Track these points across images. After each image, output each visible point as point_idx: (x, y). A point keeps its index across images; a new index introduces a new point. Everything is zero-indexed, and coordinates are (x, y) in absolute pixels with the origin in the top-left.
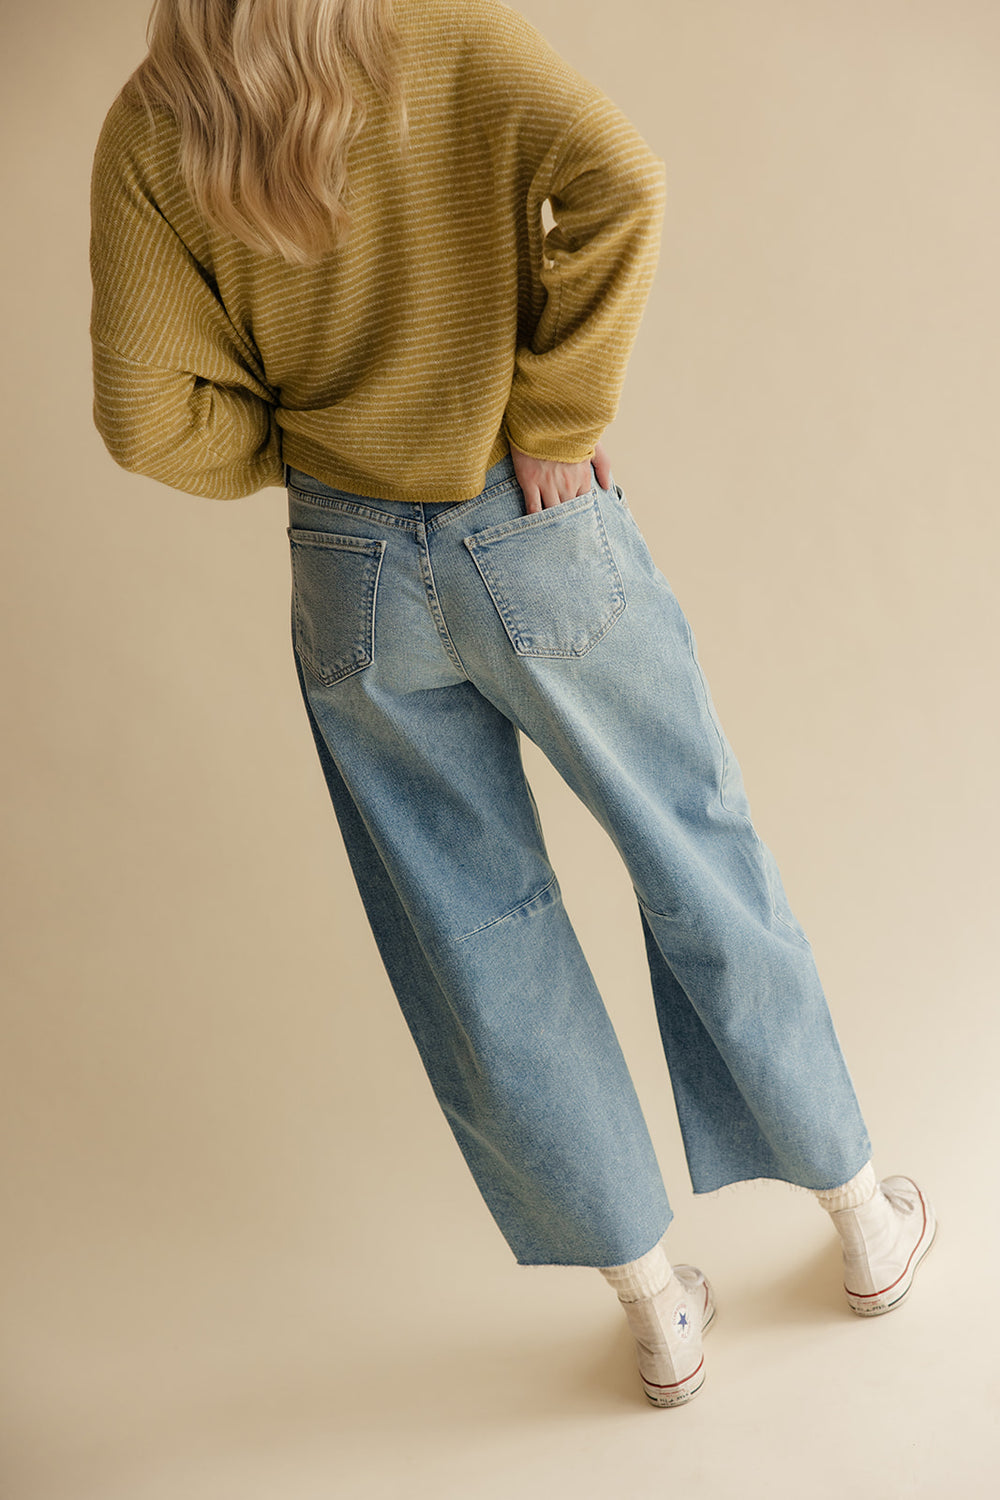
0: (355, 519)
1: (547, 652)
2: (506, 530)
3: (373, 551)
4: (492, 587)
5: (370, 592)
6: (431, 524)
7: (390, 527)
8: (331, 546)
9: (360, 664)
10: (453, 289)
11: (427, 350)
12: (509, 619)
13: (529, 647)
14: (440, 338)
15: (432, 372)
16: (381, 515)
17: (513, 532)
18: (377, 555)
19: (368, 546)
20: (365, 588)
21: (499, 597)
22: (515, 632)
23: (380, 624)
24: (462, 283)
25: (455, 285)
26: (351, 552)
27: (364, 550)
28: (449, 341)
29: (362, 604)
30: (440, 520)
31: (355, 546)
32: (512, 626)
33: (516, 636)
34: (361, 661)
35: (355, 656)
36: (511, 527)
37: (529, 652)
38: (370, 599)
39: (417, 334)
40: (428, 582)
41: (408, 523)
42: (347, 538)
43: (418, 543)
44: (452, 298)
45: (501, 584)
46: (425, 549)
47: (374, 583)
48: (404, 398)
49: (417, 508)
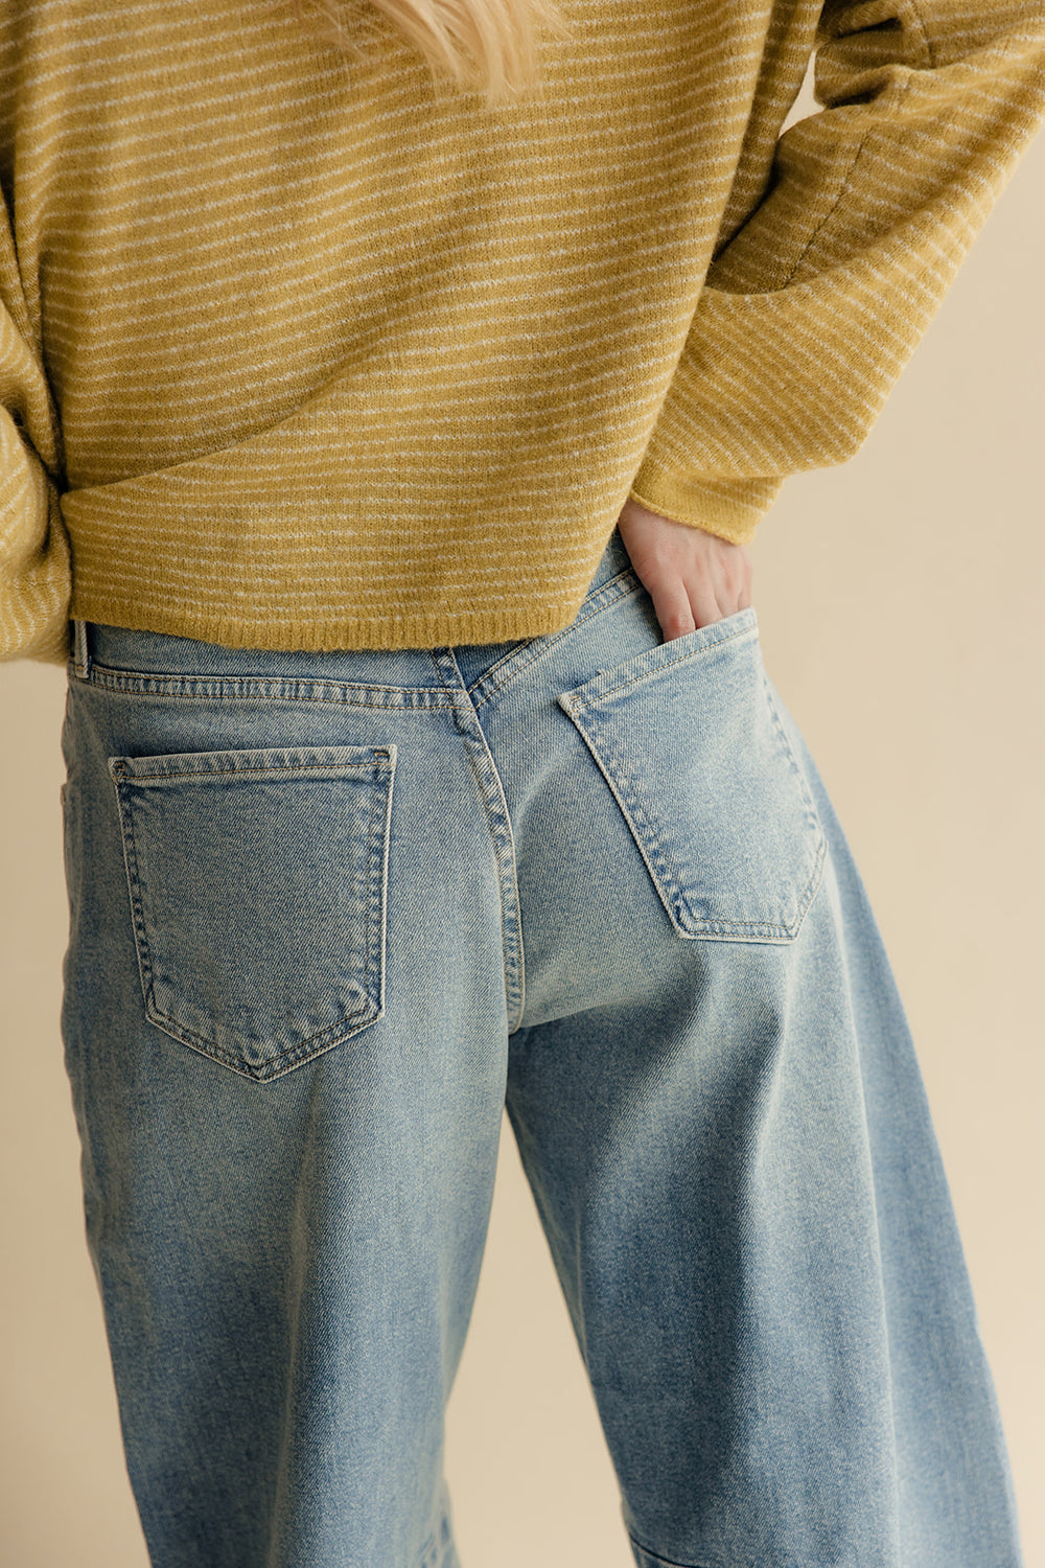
0: (309, 711)
1: (741, 929)
2: (639, 673)
3: (371, 769)
4: (626, 796)
5: (375, 859)
6: (480, 687)
7: (396, 712)
8: (257, 776)
9: (355, 1021)
10: (573, 182)
11: (509, 309)
12: (661, 861)
13: (704, 919)
14: (539, 286)
15: (516, 358)
16: (369, 690)
17: (653, 677)
18: (381, 777)
19: (356, 761)
20: (360, 852)
21: (639, 815)
22: (674, 889)
23: (398, 925)
24: (595, 171)
25: (578, 173)
26: (312, 780)
27: (350, 772)
28: (559, 291)
29: (357, 887)
30: (498, 677)
31: (324, 765)
32: (668, 877)
33: (676, 897)
34: (358, 1014)
35: (341, 1007)
36: (645, 665)
37: (704, 931)
38: (375, 874)
39: (495, 272)
40: (495, 808)
41: (433, 696)
42: (301, 752)
43: (463, 732)
44: (572, 201)
45: (642, 786)
46: (480, 741)
47: (381, 837)
48: (454, 411)
49: (445, 661)
